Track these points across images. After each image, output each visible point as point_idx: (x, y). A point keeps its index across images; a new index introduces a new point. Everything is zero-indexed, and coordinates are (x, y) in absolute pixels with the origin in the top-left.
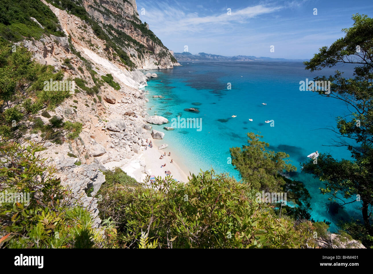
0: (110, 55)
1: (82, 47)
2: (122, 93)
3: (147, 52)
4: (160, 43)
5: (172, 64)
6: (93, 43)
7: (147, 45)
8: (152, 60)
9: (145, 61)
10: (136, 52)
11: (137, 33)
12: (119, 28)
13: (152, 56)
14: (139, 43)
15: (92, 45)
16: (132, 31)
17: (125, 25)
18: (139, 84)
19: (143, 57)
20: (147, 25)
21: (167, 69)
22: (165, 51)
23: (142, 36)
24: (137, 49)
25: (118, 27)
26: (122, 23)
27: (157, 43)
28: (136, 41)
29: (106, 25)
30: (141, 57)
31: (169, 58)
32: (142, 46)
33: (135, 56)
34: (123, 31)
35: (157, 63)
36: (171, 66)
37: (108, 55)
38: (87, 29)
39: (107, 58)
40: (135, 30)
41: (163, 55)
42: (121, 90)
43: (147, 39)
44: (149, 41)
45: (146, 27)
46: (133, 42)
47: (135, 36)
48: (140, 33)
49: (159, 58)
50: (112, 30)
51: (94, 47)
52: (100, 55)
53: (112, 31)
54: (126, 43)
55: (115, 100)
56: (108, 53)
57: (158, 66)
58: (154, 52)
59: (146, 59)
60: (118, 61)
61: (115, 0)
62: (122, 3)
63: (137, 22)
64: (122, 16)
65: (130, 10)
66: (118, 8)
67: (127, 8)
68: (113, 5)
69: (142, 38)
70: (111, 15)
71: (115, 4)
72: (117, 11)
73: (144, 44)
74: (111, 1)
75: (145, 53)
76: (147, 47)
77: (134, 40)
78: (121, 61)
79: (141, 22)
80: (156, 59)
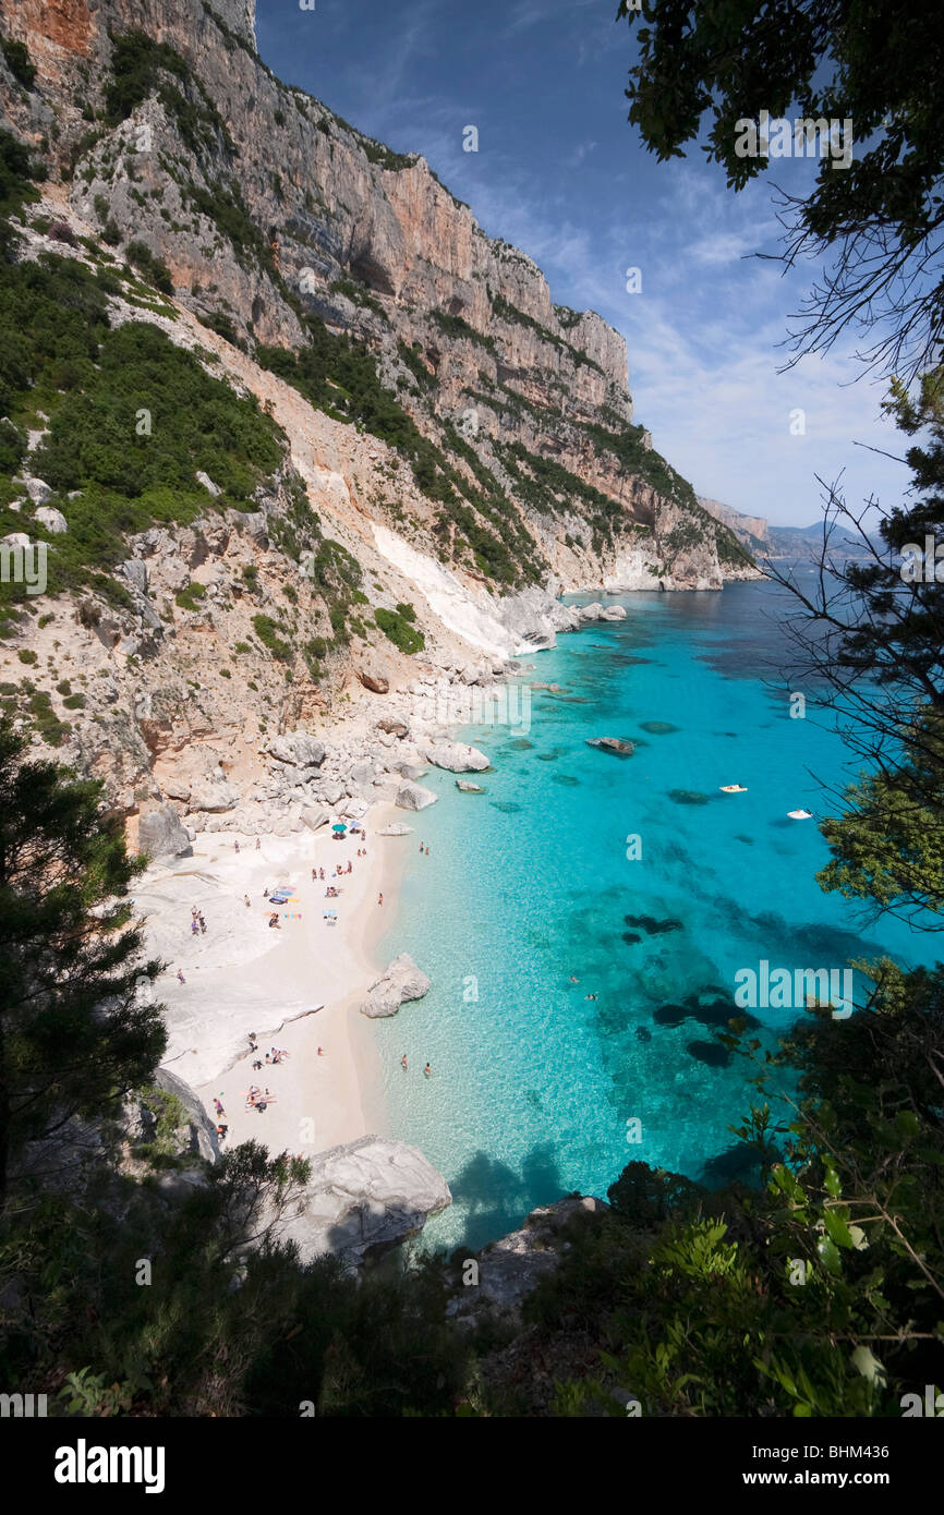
0: (446, 546)
1: (371, 522)
2: (421, 664)
3: (627, 530)
4: (683, 493)
5: (720, 573)
6: (404, 511)
7: (634, 504)
8: (643, 556)
9: (618, 559)
10: (589, 529)
11: (602, 464)
12: (545, 452)
13: (642, 543)
14: (604, 497)
15: (401, 517)
16: (586, 457)
17: (566, 440)
18: (518, 639)
19: (610, 545)
20: (646, 435)
21: (694, 591)
22: (699, 526)
23: (620, 473)
24: (597, 518)
25: (544, 446)
26: (556, 436)
27: (668, 498)
28: (595, 490)
29: (503, 443)
30: (605, 545)
31: (711, 553)
32: (614, 508)
33: (580, 544)
34: (556, 461)
35: (660, 570)
36: (714, 581)
37: (441, 545)
38: (397, 472)
39: (435, 553)
40: (598, 453)
41: (683, 540)
42: (420, 655)
43: (635, 485)
44: (642, 488)
45: (642, 440)
46: (585, 496)
47: (594, 475)
48: (615, 461)
49: (670, 550)
50: (521, 459)
51: (406, 522)
52: (416, 545)
53: (518, 462)
54: (559, 498)
55: (385, 682)
56: (440, 540)
57: (663, 579)
58: (653, 529)
60: (467, 563)
61: (546, 364)
62: (570, 370)
63: (610, 429)
64: (563, 410)
65: (593, 388)
66: (554, 386)
67: (585, 383)
68: (539, 379)
69: (620, 482)
70: (524, 414)
71: (545, 377)
72: (548, 399)
73: (624, 503)
74: (532, 369)
75: (622, 532)
76: (632, 509)
77: (589, 486)
78: (475, 565)
79: (627, 425)
80: (658, 553)
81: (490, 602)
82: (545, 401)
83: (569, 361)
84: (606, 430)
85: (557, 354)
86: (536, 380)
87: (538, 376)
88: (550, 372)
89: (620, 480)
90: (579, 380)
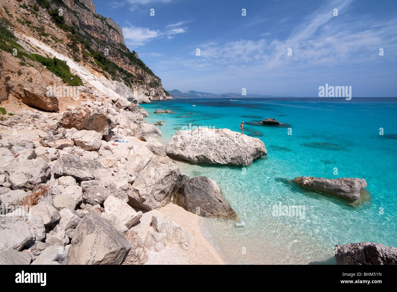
0: (77, 53)
3: (136, 82)
4: (150, 72)
5: (165, 95)
6: (46, 32)
7: (136, 74)
8: (142, 90)
9: (134, 91)
11: (123, 61)
13: (141, 86)
14: (126, 71)
15: (45, 35)
16: (118, 58)
21: (160, 100)
22: (157, 81)
23: (130, 64)
24: (124, 77)
27: (147, 72)
28: (122, 69)
30: (129, 86)
31: (162, 89)
32: (130, 75)
35: (148, 94)
36: (164, 98)
37: (74, 53)
41: (154, 85)
43: (136, 68)
44: (138, 69)
45: (135, 55)
46: (120, 70)
47: (120, 64)
48: (128, 60)
49: (150, 88)
56: (73, 51)
57: (150, 97)
58: (144, 82)
59: (134, 89)
61: (98, 25)
62: (107, 29)
63: (124, 51)
64: (107, 42)
65: (116, 37)
66: (103, 33)
68: (96, 30)
70: (93, 40)
71: (98, 29)
72: (101, 37)
73: (133, 73)
74: (93, 26)
75: (134, 83)
76: (136, 76)
77: (120, 68)
78: (96, 64)
79: (129, 51)
80: (147, 89)
81: (109, 82)
82: (100, 38)
83: (107, 27)
85: (102, 23)
86: (95, 30)
87: (96, 29)
88: (100, 29)
89: (131, 66)
90: (111, 34)
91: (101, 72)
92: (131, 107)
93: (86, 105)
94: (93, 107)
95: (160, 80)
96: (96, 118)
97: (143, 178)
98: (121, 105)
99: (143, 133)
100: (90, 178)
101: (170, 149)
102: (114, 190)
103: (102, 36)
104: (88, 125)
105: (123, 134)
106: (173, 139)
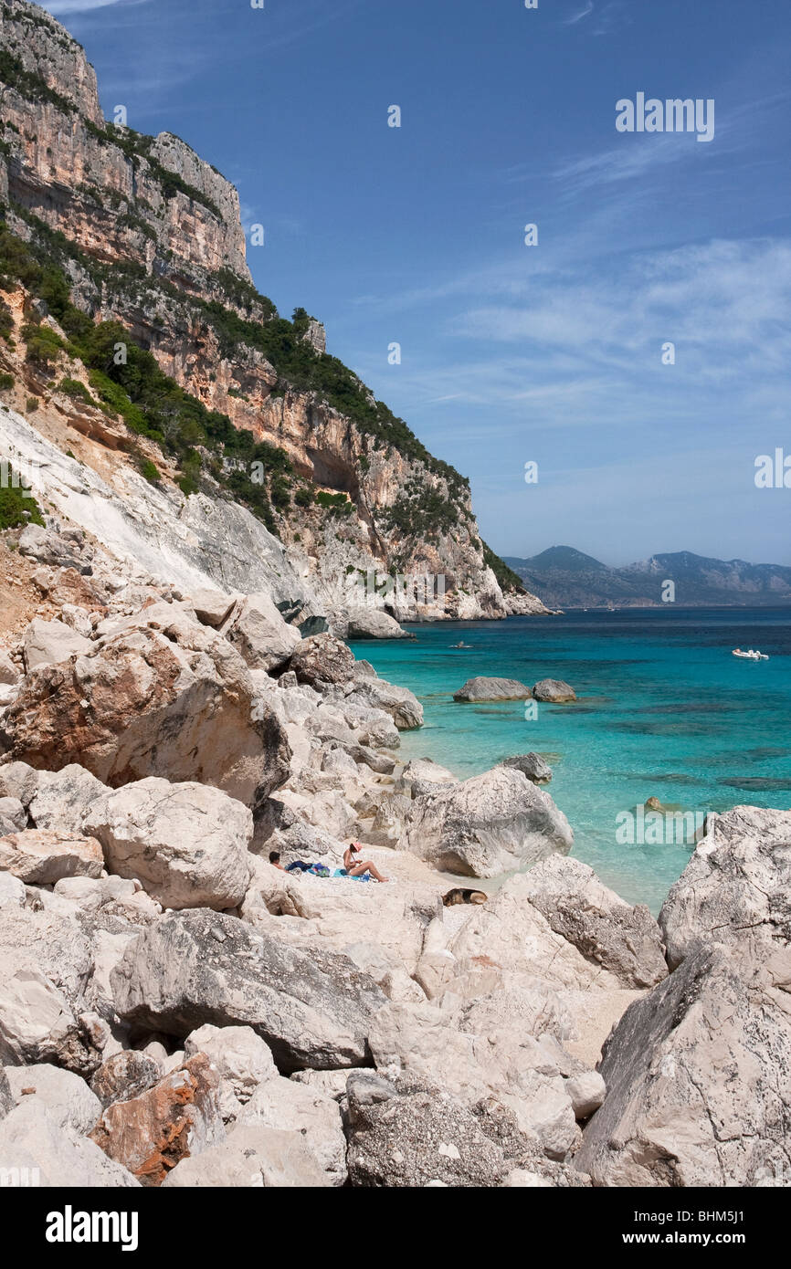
3: (303, 500)
4: (399, 437)
7: (309, 451)
11: (237, 373)
13: (336, 526)
14: (246, 436)
16: (203, 360)
17: (158, 321)
20: (313, 326)
22: (445, 492)
23: (274, 391)
26: (139, 311)
27: (380, 436)
28: (226, 421)
41: (419, 517)
43: (310, 411)
44: (325, 419)
45: (306, 336)
46: (210, 432)
47: (220, 392)
48: (263, 368)
49: (396, 539)
58: (356, 498)
60: (73, 391)
61: (108, 181)
62: (155, 199)
63: (242, 313)
64: (149, 267)
65: (200, 237)
66: (130, 221)
67: (185, 225)
68: (94, 208)
69: (276, 407)
70: (70, 265)
71: (107, 203)
72: (117, 244)
73: (288, 447)
74: (81, 188)
75: (293, 505)
76: (307, 461)
77: (215, 414)
78: (97, 400)
79: (273, 309)
80: (373, 546)
81: (157, 504)
82: (109, 250)
83: (152, 184)
84: (234, 314)
85: (128, 168)
86: (88, 209)
87: (94, 202)
88: (117, 197)
89: (277, 405)
90: (175, 220)
91: (121, 445)
92: (310, 660)
93: (152, 625)
94: (192, 638)
95: (459, 483)
96: (204, 711)
97: (696, 1078)
98: (250, 646)
99: (457, 823)
100: (347, 1052)
101: (696, 929)
102: (505, 1140)
103: (123, 238)
104: (154, 749)
105: (322, 823)
106: (704, 866)
